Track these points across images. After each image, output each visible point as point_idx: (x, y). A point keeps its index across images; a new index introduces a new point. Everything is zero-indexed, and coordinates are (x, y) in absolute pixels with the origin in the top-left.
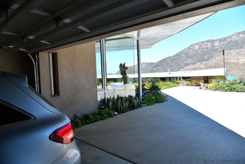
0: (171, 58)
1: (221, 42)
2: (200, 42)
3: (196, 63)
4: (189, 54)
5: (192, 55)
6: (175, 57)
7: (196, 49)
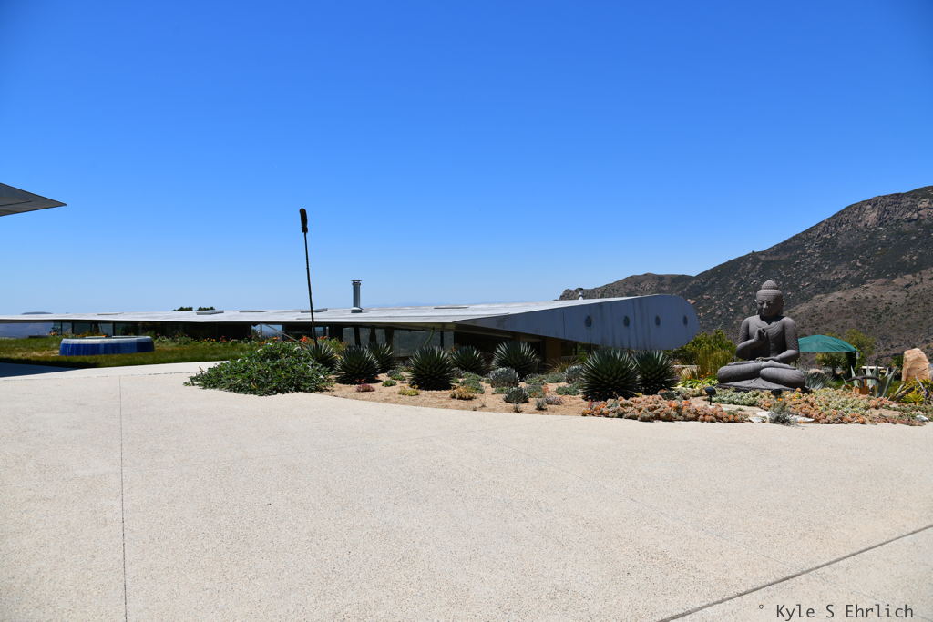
0: (759, 260)
2: (884, 197)
4: (836, 244)
5: (852, 248)
6: (777, 253)
7: (866, 225)
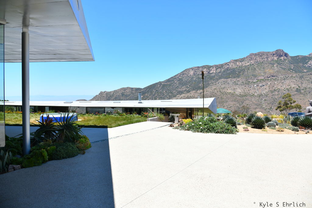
0: (161, 84)
1: (218, 68)
2: (195, 67)
3: (190, 92)
4: (182, 80)
5: (186, 81)
6: (166, 82)
7: (190, 75)
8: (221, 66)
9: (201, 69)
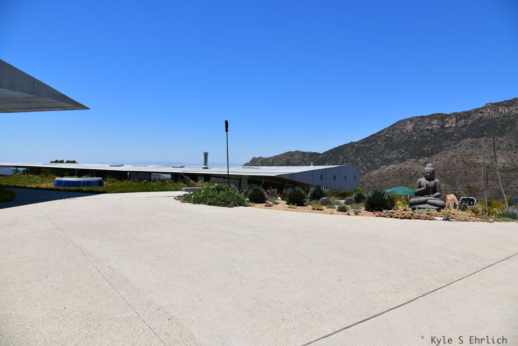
0: (355, 147)
1: (461, 120)
2: (416, 117)
3: (406, 161)
5: (399, 142)
6: (363, 143)
7: (407, 131)
8: (467, 115)
9: (427, 121)
